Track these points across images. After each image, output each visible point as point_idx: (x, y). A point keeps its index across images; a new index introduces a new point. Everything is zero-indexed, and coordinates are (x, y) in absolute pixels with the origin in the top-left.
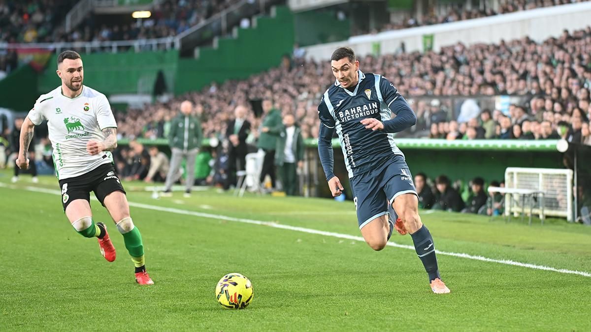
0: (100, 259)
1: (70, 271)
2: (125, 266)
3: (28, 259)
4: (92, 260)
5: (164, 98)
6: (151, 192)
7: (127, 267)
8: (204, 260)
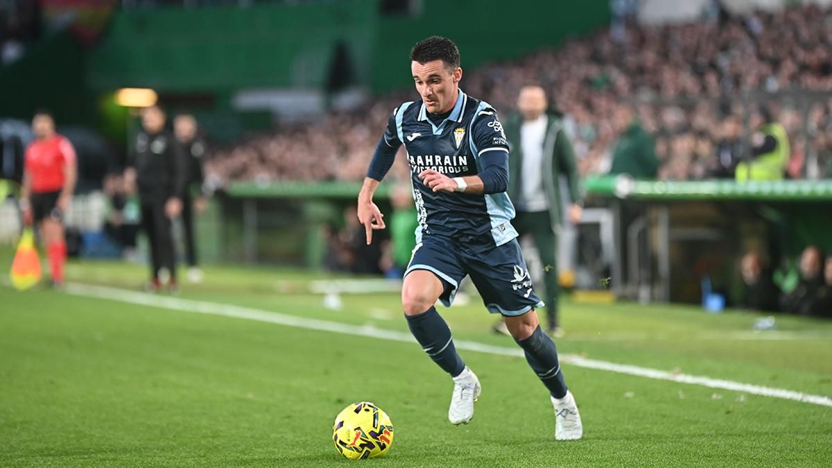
0: (221, 434)
1: (158, 459)
2: (271, 449)
3: (72, 436)
4: (204, 437)
5: (349, 99)
6: (322, 295)
7: (276, 450)
8: (433, 436)
